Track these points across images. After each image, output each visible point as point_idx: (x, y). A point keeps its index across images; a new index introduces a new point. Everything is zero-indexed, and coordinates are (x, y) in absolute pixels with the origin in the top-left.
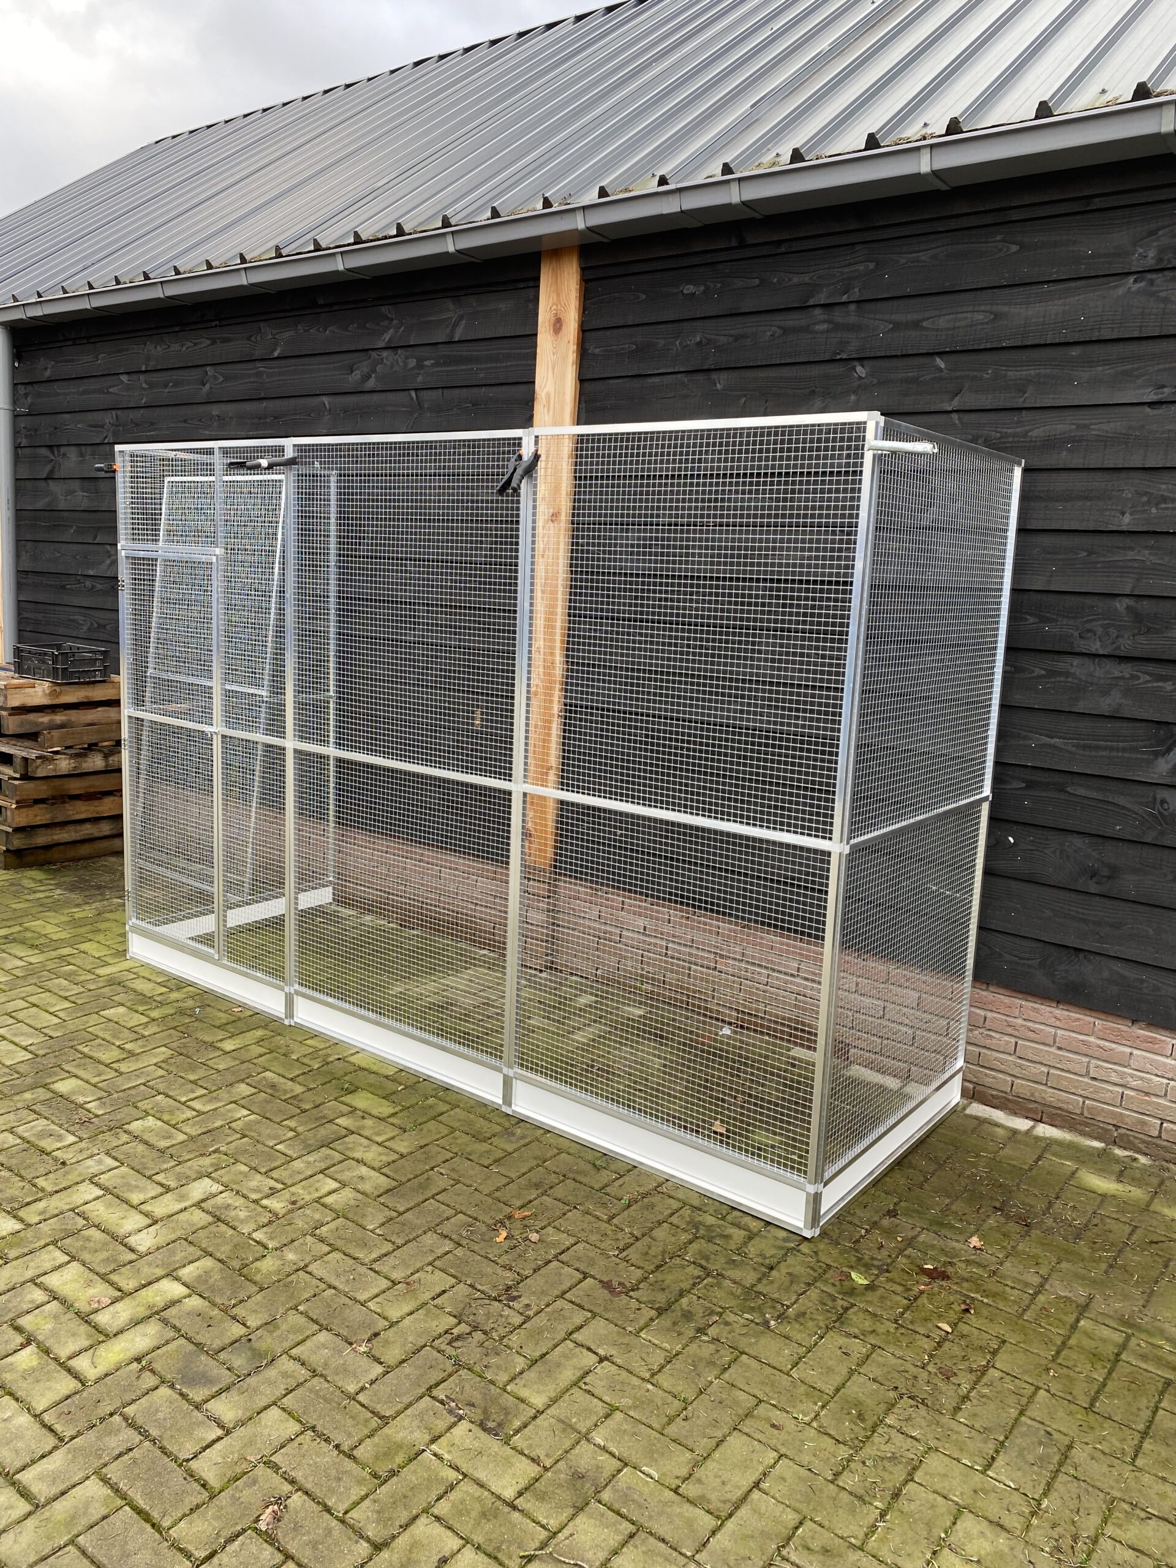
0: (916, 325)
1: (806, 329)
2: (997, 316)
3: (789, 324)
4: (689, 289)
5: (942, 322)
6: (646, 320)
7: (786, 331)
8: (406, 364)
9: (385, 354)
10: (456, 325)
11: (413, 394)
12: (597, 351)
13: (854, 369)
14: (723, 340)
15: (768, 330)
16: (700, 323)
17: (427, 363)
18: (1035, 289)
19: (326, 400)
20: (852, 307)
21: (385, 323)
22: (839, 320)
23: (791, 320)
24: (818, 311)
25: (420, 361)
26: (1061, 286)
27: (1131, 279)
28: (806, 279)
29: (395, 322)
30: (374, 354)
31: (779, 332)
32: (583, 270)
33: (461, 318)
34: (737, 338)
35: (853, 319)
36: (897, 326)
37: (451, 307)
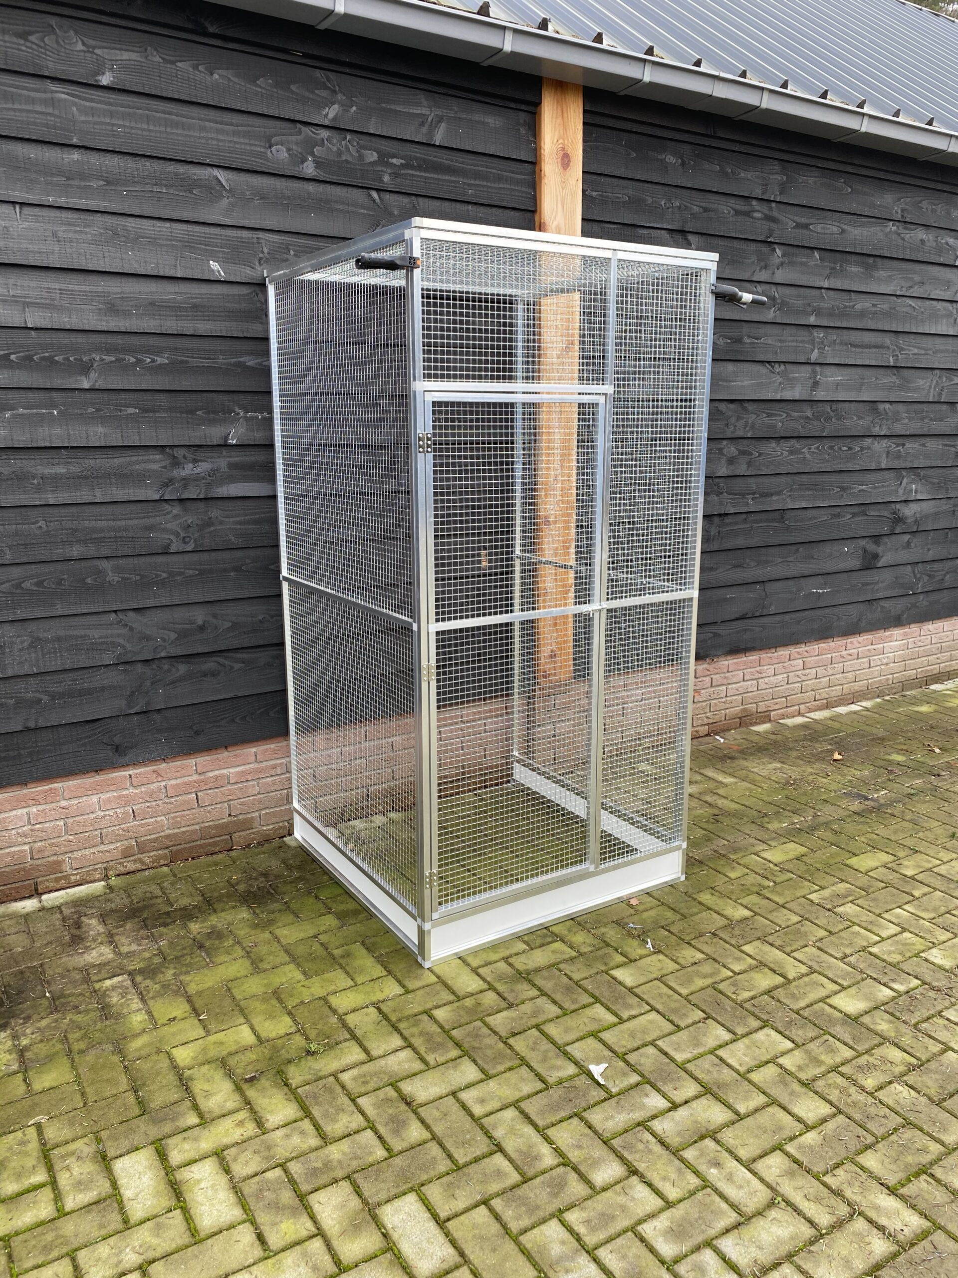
0: (806, 226)
1: (747, 214)
2: (843, 231)
3: (738, 207)
4: (670, 159)
5: (819, 228)
6: (639, 177)
7: (737, 212)
8: (361, 157)
9: (324, 134)
10: (434, 126)
11: (375, 195)
12: (594, 194)
13: (774, 250)
14: (696, 209)
15: (725, 207)
16: (678, 191)
17: (394, 161)
18: (857, 218)
19: (220, 175)
20: (774, 205)
21: (324, 93)
22: (767, 212)
23: (740, 205)
24: (754, 203)
25: (383, 158)
26: (866, 220)
27: (891, 223)
28: (749, 176)
29: (340, 97)
30: (306, 130)
31: (732, 212)
32: (585, 111)
33: (440, 120)
34: (706, 210)
35: (775, 214)
36: (798, 226)
37: (425, 103)
